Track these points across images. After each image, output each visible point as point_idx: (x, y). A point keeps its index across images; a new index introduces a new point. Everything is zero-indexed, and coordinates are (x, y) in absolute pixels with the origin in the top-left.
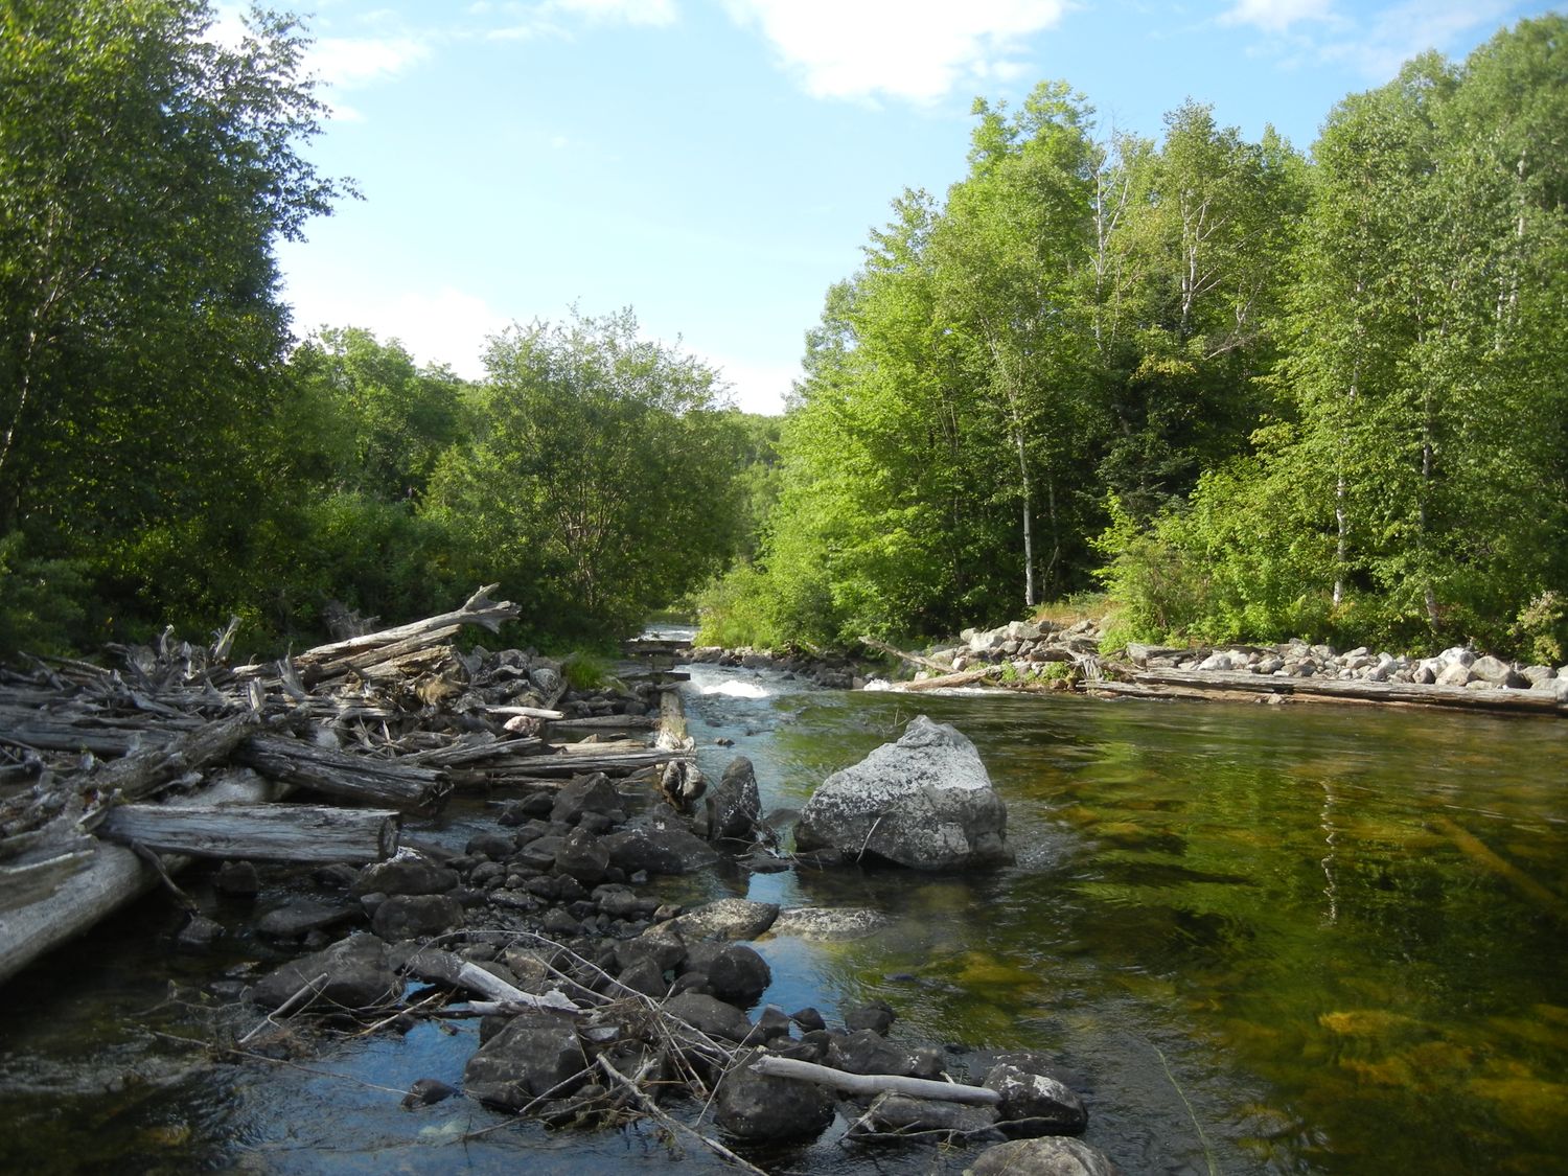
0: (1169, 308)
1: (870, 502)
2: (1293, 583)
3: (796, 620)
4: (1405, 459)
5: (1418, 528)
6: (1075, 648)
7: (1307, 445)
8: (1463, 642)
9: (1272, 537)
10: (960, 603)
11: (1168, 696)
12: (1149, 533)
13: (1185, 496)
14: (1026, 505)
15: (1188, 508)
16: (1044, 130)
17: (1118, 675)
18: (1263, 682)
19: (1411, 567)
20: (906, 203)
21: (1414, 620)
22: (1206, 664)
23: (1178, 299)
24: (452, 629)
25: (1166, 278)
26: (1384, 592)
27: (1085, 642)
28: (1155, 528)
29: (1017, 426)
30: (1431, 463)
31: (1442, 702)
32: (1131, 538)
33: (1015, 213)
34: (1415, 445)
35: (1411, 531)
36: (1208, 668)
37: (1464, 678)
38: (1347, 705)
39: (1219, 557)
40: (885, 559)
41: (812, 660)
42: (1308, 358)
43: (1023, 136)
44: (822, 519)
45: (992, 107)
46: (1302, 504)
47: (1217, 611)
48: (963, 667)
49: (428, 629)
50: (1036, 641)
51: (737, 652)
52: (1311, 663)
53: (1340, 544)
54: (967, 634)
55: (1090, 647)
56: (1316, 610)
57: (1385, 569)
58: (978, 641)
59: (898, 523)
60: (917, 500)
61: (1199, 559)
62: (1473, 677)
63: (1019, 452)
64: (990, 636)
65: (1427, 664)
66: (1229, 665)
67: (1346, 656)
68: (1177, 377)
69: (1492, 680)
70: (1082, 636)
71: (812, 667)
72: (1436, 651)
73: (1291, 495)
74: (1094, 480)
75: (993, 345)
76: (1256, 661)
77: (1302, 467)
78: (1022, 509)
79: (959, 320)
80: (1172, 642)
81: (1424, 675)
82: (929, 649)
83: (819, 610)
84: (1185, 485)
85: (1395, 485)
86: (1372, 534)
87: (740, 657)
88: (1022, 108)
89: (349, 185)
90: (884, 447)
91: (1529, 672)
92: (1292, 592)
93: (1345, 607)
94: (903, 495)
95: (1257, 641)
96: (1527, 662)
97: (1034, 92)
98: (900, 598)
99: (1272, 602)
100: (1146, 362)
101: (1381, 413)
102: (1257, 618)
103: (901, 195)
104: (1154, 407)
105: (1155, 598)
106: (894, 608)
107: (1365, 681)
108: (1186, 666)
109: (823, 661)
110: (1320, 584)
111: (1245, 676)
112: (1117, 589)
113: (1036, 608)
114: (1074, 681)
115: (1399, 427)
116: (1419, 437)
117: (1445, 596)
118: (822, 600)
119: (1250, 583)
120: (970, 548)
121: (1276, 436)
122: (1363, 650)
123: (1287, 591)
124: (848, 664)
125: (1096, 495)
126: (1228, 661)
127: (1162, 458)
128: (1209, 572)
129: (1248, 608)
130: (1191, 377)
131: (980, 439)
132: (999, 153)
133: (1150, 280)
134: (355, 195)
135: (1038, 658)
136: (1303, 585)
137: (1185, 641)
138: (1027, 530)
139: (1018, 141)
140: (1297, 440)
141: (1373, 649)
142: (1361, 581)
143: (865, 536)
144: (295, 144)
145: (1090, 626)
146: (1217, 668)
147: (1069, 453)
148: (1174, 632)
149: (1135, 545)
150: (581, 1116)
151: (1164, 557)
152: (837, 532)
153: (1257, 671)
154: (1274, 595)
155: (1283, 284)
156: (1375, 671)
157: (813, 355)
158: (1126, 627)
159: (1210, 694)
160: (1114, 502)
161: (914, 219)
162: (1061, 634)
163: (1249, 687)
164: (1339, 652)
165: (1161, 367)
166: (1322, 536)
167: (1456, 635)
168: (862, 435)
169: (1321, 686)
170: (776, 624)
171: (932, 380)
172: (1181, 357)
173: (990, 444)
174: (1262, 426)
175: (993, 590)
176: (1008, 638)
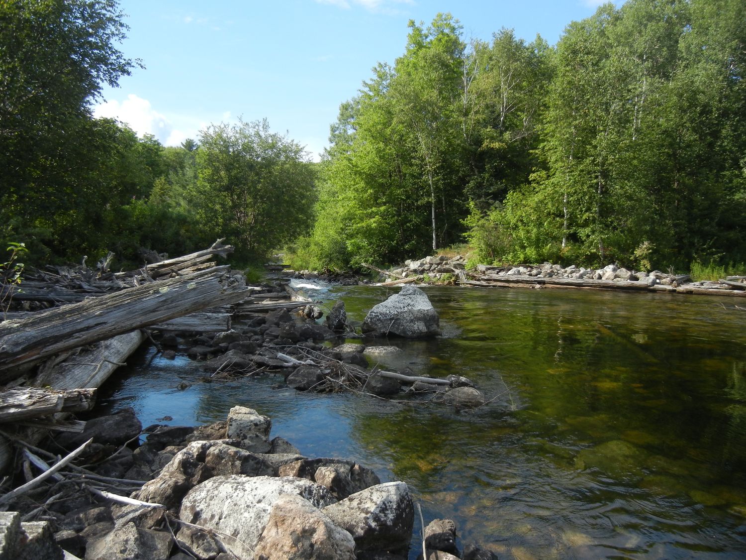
0: (495, 119)
1: (363, 204)
2: (546, 239)
3: (329, 258)
4: (591, 186)
5: (596, 216)
6: (455, 267)
7: (552, 180)
8: (613, 263)
9: (538, 219)
10: (404, 249)
11: (494, 286)
12: (486, 218)
13: (501, 201)
14: (433, 205)
15: (502, 208)
16: (440, 36)
17: (473, 278)
18: (533, 279)
19: (593, 232)
20: (378, 69)
21: (594, 254)
22: (510, 273)
23: (499, 115)
24: (209, 256)
25: (493, 106)
26: (582, 242)
27: (459, 264)
28: (489, 215)
29: (429, 170)
30: (602, 188)
31: (604, 287)
32: (479, 220)
33: (427, 74)
34: (595, 181)
35: (593, 217)
36: (511, 274)
37: (613, 277)
38: (567, 288)
39: (516, 227)
40: (371, 229)
41: (338, 275)
42: (553, 142)
43: (431, 38)
44: (342, 211)
45: (417, 24)
46: (550, 205)
47: (515, 250)
48: (407, 276)
49: (199, 256)
50: (438, 264)
51: (301, 272)
52: (552, 271)
53: (565, 223)
54: (408, 262)
55: (461, 266)
56: (555, 250)
57: (583, 232)
58: (413, 265)
59: (376, 214)
60: (385, 204)
61: (507, 229)
62: (616, 277)
63: (430, 182)
64: (418, 263)
65: (599, 272)
66: (519, 273)
67: (566, 269)
68: (499, 150)
69: (623, 278)
70: (458, 262)
71: (338, 278)
72: (603, 267)
73: (546, 201)
74: (462, 195)
75: (419, 134)
76: (530, 271)
77: (550, 189)
78: (431, 207)
79: (403, 123)
80: (496, 264)
81: (597, 276)
82: (392, 269)
83: (340, 253)
84: (501, 197)
85: (587, 197)
86: (577, 218)
87: (303, 275)
88: (430, 25)
89: (139, 62)
90: (370, 179)
91: (638, 274)
92: (545, 242)
93: (567, 249)
94: (379, 201)
95: (531, 263)
96: (638, 270)
97: (435, 18)
98: (377, 247)
99: (537, 247)
100: (485, 144)
101: (581, 167)
102: (531, 254)
103: (376, 66)
104: (488, 163)
105: (489, 245)
106: (375, 251)
107: (574, 279)
108: (502, 274)
109: (343, 275)
110: (556, 239)
111: (526, 277)
112: (473, 242)
113: (438, 251)
114: (455, 281)
115: (589, 173)
116: (597, 177)
117: (606, 243)
118: (342, 248)
119: (528, 239)
120: (408, 224)
121: (540, 176)
122: (573, 266)
123: (543, 242)
124: (354, 277)
125: (464, 201)
126: (519, 271)
127: (492, 185)
128: (512, 234)
129: (527, 249)
130: (505, 149)
131: (413, 176)
132: (420, 46)
133: (487, 107)
134: (142, 67)
135: (440, 271)
136: (550, 239)
137: (501, 264)
138: (433, 217)
139: (428, 40)
140: (548, 177)
141: (578, 266)
142: (573, 238)
143: (362, 220)
144: (114, 43)
145: (461, 258)
146: (514, 274)
147: (451, 182)
148: (497, 260)
149: (480, 222)
150: (328, 390)
151: (493, 228)
152: (350, 217)
153: (530, 275)
154: (538, 243)
155: (543, 111)
156: (578, 275)
157: (334, 136)
158: (476, 258)
159: (511, 285)
160: (472, 204)
161: (382, 77)
162: (449, 262)
163: (527, 282)
164: (564, 268)
165: (492, 145)
166: (558, 219)
167: (610, 260)
168: (360, 174)
169: (556, 281)
170: (320, 260)
171: (391, 150)
172: (500, 141)
173: (418, 179)
174: (534, 172)
175: (418, 243)
176: (426, 263)
